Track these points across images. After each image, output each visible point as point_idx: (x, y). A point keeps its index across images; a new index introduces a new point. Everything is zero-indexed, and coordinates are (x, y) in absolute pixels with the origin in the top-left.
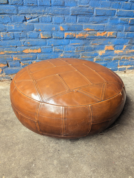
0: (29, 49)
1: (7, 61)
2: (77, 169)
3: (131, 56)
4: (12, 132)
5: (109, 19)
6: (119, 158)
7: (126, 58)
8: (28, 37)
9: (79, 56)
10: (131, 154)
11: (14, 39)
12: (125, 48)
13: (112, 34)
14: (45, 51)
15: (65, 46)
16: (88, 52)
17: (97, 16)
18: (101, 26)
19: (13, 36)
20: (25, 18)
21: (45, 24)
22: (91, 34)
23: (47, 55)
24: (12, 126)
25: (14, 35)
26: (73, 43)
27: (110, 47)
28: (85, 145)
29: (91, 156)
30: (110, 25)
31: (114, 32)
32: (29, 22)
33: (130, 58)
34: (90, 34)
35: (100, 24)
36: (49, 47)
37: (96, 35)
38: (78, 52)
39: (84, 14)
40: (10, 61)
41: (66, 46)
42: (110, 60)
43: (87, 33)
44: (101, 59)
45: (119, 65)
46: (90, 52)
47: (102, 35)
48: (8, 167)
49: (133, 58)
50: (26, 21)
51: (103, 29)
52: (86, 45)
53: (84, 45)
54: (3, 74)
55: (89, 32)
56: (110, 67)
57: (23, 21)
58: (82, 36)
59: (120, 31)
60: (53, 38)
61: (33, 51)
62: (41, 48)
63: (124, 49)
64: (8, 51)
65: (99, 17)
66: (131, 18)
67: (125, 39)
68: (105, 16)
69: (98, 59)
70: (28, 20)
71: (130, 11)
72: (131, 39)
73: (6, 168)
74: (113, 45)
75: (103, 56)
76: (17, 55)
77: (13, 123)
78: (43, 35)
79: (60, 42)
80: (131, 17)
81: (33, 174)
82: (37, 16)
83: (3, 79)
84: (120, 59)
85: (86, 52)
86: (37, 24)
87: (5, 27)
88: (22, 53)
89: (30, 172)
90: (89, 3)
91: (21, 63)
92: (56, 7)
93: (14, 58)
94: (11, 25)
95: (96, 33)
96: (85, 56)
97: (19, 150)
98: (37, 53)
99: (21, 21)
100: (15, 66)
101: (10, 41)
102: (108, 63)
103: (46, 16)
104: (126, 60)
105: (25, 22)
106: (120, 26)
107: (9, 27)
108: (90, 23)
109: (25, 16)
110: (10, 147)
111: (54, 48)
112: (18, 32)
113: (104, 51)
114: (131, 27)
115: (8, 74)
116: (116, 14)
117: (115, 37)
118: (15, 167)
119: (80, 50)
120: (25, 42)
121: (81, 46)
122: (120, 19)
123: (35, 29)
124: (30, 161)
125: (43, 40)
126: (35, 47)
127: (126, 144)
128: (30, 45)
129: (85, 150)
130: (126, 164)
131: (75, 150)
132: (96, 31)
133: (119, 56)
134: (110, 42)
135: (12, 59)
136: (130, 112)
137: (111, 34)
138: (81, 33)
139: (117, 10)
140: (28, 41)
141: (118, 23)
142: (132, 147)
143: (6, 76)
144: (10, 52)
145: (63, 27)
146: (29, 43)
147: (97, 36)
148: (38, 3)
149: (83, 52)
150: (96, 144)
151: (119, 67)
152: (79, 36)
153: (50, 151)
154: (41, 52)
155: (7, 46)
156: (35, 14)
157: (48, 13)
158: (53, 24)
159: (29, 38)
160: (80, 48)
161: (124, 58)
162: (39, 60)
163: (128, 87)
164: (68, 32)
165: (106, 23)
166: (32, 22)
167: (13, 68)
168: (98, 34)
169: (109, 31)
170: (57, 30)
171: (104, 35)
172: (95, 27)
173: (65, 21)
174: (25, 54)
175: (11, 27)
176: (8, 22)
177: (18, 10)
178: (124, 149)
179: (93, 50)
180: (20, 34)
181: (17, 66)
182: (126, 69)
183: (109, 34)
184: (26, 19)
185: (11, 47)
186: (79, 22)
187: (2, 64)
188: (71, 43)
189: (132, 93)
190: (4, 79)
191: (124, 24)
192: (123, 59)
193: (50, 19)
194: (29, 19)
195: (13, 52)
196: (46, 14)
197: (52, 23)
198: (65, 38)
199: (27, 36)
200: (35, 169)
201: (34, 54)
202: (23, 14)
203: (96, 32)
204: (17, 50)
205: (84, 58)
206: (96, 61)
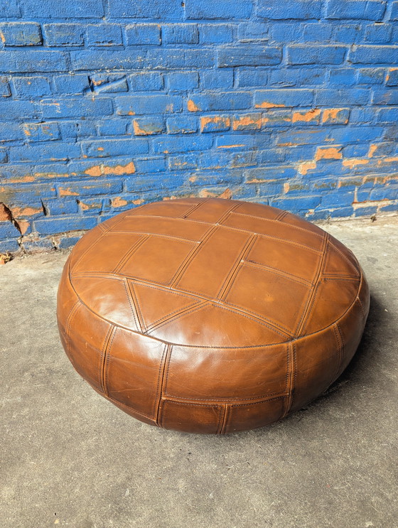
0: (102, 166)
1: (43, 199)
2: (237, 502)
3: (392, 174)
4: (68, 402)
5: (326, 74)
6: (343, 474)
7: (376, 179)
8: (99, 134)
9: (242, 180)
10: (375, 462)
11: (61, 139)
12: (374, 153)
13: (335, 114)
14: (147, 169)
15: (202, 153)
16: (267, 166)
17: (292, 66)
18: (304, 93)
19: (57, 131)
20: (90, 81)
21: (145, 97)
22: (276, 117)
23: (151, 179)
24: (68, 387)
25: (59, 129)
26: (224, 144)
27: (330, 150)
28: (256, 439)
29: (271, 468)
30: (330, 90)
31: (341, 109)
32: (100, 93)
33: (390, 179)
34: (273, 119)
35: (302, 90)
36: (157, 157)
37: (289, 120)
38: (240, 168)
39: (256, 64)
40: (51, 200)
41: (206, 153)
42: (330, 187)
43: (264, 114)
44: (304, 184)
45: (356, 200)
46: (272, 168)
47: (309, 117)
48: (65, 495)
49: (396, 178)
50: (92, 89)
51: (310, 101)
52: (262, 149)
53: (254, 149)
54: (31, 235)
55: (270, 113)
56: (331, 208)
57: (85, 90)
58: (250, 125)
59: (360, 106)
60: (169, 132)
61: (112, 170)
62: (134, 162)
63: (370, 155)
64: (46, 174)
65: (299, 70)
66: (393, 69)
67: (375, 126)
68: (316, 65)
69: (296, 185)
70: (99, 86)
71: (390, 49)
72: (391, 125)
73: (60, 498)
74: (339, 145)
75: (309, 177)
76: (69, 183)
77: (68, 378)
78: (140, 127)
79: (187, 141)
80: (390, 64)
81: (129, 514)
82: (123, 74)
83: (31, 248)
84: (360, 184)
85: (260, 168)
86: (123, 96)
87: (35, 108)
88: (83, 177)
89: (120, 510)
90: (269, 32)
91: (81, 204)
92: (174, 47)
93: (61, 192)
94: (51, 102)
95: (289, 115)
96: (259, 180)
97: (90, 453)
98: (125, 175)
99: (80, 90)
100: (64, 213)
101: (49, 146)
102: (324, 196)
103: (147, 73)
104: (378, 186)
105: (90, 93)
106: (360, 91)
107: (46, 108)
108: (273, 86)
109: (89, 77)
110: (67, 445)
111: (171, 160)
112: (70, 121)
113: (314, 162)
114: (391, 92)
115: (46, 235)
116: (348, 58)
117: (346, 122)
118: (83, 496)
119: (244, 163)
120: (90, 146)
121: (247, 150)
122: (359, 70)
123: (118, 112)
124: (119, 480)
125: (140, 139)
126: (120, 160)
127: (364, 435)
128: (104, 154)
129: (257, 452)
130: (359, 490)
131: (230, 454)
132: (289, 108)
133: (356, 173)
134: (329, 137)
135: (54, 193)
136: (379, 344)
137: (334, 116)
138: (247, 116)
139: (352, 48)
140: (98, 144)
141: (354, 84)
142: (378, 446)
143: (41, 239)
144: (50, 176)
145: (196, 101)
146: (101, 149)
147: (294, 121)
148: (126, 38)
149: (254, 166)
150: (285, 438)
151: (356, 207)
152: (240, 124)
153: (169, 454)
154: (136, 171)
155: (43, 159)
156: (116, 70)
157: (153, 66)
158: (168, 95)
159: (102, 135)
160: (245, 156)
161: (373, 180)
162: (130, 195)
163: (378, 269)
164: (210, 114)
165: (318, 86)
166: (108, 92)
167: (59, 217)
168: (296, 116)
169: (327, 106)
170: (180, 109)
171: (313, 119)
172: (288, 96)
173: (201, 84)
174: (90, 179)
175: (53, 107)
176: (43, 95)
177: (69, 62)
178: (358, 450)
179: (281, 162)
180: (78, 125)
181: (70, 212)
182: (378, 210)
183: (329, 114)
184: (93, 84)
185: (52, 162)
186: (241, 85)
187: (28, 207)
188: (219, 146)
189: (390, 286)
190: (36, 248)
191: (370, 85)
192: (368, 182)
193: (161, 82)
194: (100, 83)
195: (59, 176)
196: (149, 68)
197: (165, 92)
198: (201, 131)
199: (96, 132)
200: (132, 502)
201: (118, 179)
202: (82, 70)
203: (290, 110)
204: (68, 169)
205: (255, 183)
206: (289, 193)
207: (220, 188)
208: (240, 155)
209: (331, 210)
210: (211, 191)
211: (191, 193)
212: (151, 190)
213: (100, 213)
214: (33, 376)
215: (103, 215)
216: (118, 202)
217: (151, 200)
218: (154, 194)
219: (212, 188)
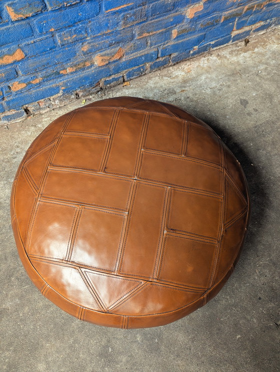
2: (171, 341)
6: (226, 309)
7: (256, 6)
9: (133, 36)
10: (242, 298)
14: (37, 51)
15: (90, 22)
16: (156, 18)
23: (44, 59)
26: (112, 7)
33: (268, 3)
36: (44, 37)
38: (130, 27)
41: (94, 20)
42: (214, 23)
44: (191, 26)
45: (235, 28)
46: (161, 18)
52: (151, 3)
53: (144, 4)
56: (212, 41)
60: (50, 8)
62: (21, 48)
69: (184, 30)
75: (194, 20)
78: (16, 11)
79: (72, 13)
81: (115, 362)
84: (240, 14)
85: (150, 22)
96: (149, 33)
98: (15, 62)
102: (208, 32)
104: (256, 12)
111: (60, 36)
113: (202, 3)
119: (133, 21)
121: (136, 8)
124: (103, 343)
125: (20, 23)
126: (5, 50)
133: (239, 5)
142: (244, 286)
149: (145, 21)
151: (234, 34)
154: (26, 56)
160: (134, 14)
161: (252, 8)
162: (27, 77)
163: (248, 114)
179: (170, 11)
182: (251, 32)
188: (106, 10)
189: (256, 135)
192: (248, 11)
200: (114, 355)
201: (9, 67)
205: (146, 37)
206: (177, 37)
207: (113, 50)
208: (129, 14)
209: (213, 43)
210: (105, 55)
211: (85, 61)
212: (46, 68)
213: (3, 99)
214: (18, 279)
215: (6, 99)
216: (17, 86)
217: (48, 76)
218: (50, 71)
219: (106, 52)
